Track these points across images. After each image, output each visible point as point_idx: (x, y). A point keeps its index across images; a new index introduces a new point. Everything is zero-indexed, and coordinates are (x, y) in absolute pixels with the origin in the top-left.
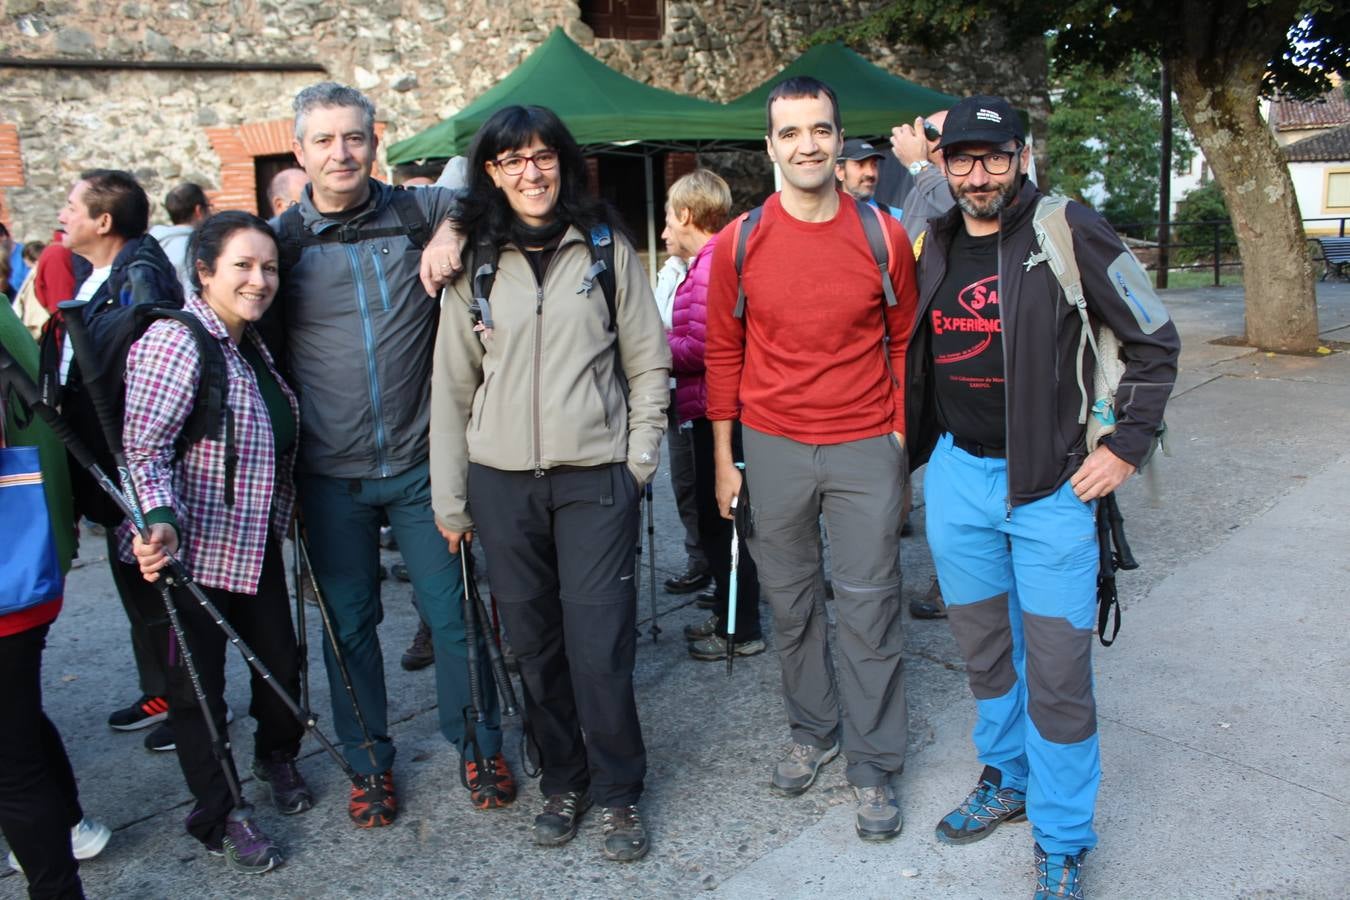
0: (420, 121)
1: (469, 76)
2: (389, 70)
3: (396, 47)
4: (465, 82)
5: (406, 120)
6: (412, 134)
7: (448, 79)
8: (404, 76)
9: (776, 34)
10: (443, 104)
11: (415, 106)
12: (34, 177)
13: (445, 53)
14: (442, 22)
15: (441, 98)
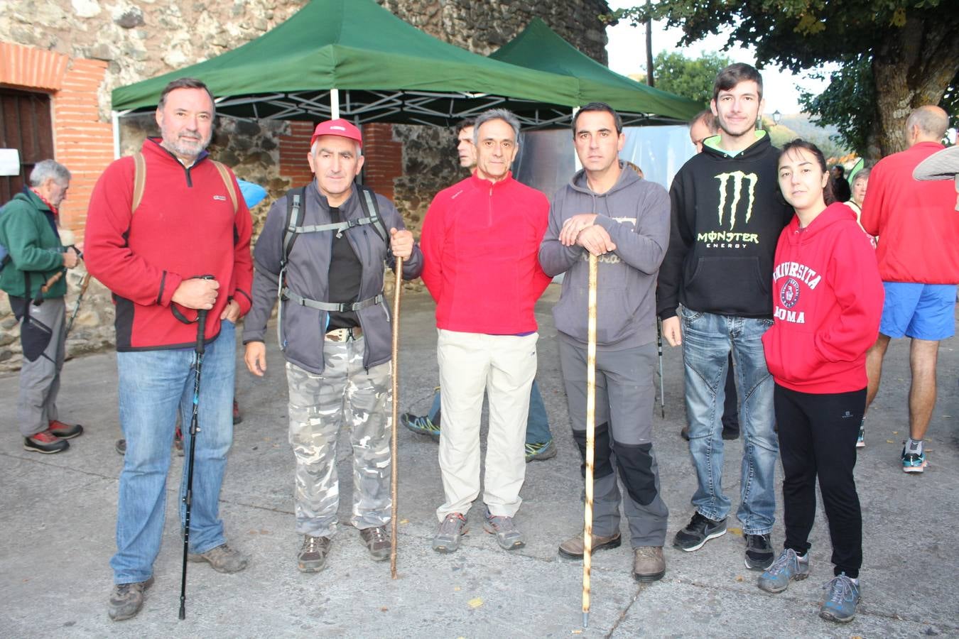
0: (144, 63)
1: (196, 21)
4: (192, 27)
5: (130, 61)
6: (137, 79)
7: (176, 21)
8: (128, 10)
9: (448, 22)
10: (169, 47)
11: (140, 46)
15: (168, 41)
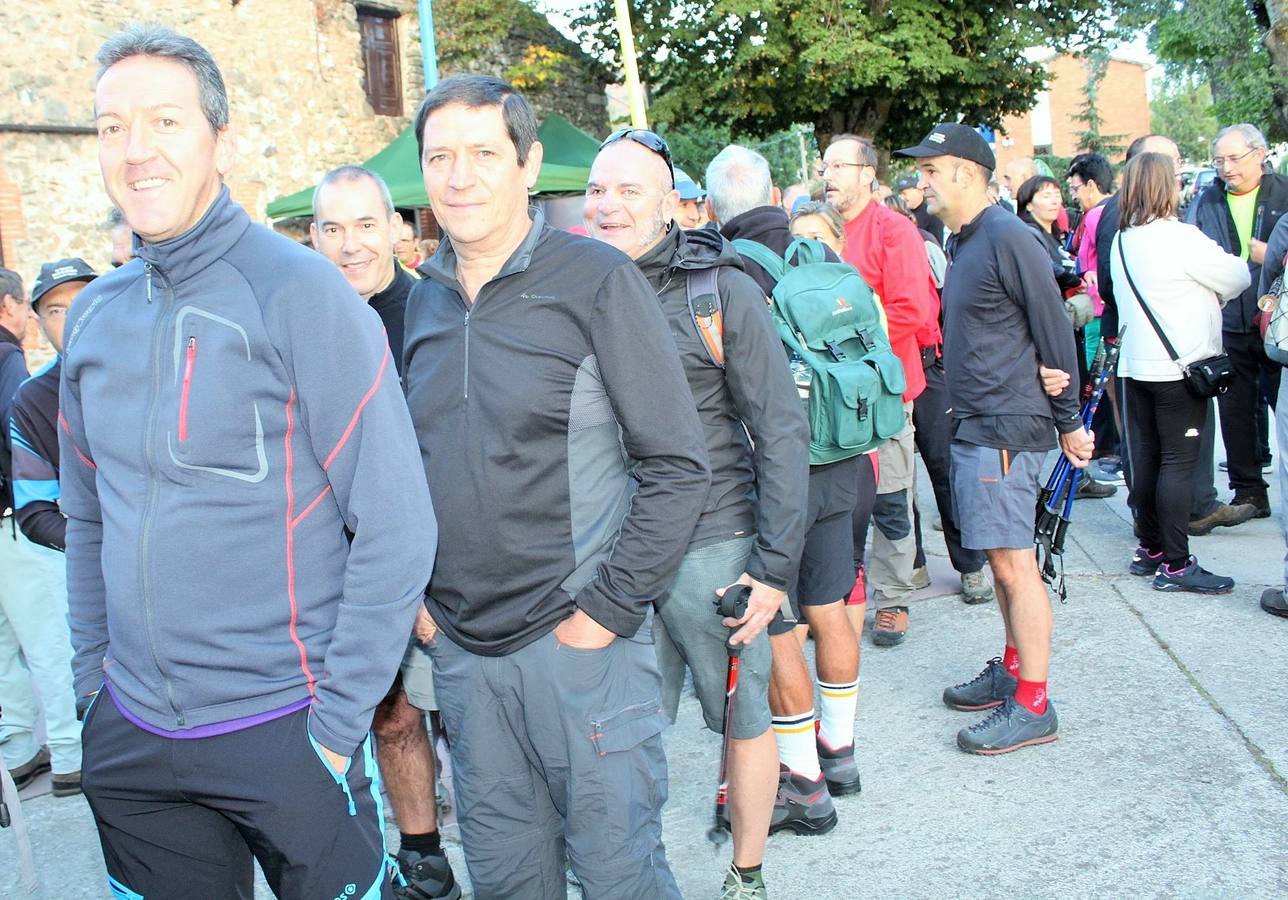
2: (259, 139)
3: (262, 120)
5: (272, 181)
6: (277, 193)
7: (295, 147)
8: (268, 144)
11: (276, 169)
12: (32, 230)
13: (291, 126)
14: (287, 101)
15: (292, 163)
